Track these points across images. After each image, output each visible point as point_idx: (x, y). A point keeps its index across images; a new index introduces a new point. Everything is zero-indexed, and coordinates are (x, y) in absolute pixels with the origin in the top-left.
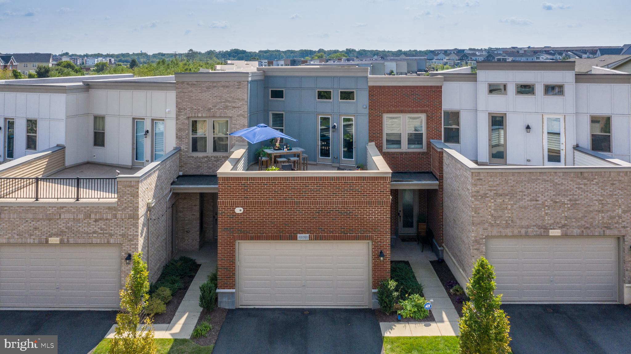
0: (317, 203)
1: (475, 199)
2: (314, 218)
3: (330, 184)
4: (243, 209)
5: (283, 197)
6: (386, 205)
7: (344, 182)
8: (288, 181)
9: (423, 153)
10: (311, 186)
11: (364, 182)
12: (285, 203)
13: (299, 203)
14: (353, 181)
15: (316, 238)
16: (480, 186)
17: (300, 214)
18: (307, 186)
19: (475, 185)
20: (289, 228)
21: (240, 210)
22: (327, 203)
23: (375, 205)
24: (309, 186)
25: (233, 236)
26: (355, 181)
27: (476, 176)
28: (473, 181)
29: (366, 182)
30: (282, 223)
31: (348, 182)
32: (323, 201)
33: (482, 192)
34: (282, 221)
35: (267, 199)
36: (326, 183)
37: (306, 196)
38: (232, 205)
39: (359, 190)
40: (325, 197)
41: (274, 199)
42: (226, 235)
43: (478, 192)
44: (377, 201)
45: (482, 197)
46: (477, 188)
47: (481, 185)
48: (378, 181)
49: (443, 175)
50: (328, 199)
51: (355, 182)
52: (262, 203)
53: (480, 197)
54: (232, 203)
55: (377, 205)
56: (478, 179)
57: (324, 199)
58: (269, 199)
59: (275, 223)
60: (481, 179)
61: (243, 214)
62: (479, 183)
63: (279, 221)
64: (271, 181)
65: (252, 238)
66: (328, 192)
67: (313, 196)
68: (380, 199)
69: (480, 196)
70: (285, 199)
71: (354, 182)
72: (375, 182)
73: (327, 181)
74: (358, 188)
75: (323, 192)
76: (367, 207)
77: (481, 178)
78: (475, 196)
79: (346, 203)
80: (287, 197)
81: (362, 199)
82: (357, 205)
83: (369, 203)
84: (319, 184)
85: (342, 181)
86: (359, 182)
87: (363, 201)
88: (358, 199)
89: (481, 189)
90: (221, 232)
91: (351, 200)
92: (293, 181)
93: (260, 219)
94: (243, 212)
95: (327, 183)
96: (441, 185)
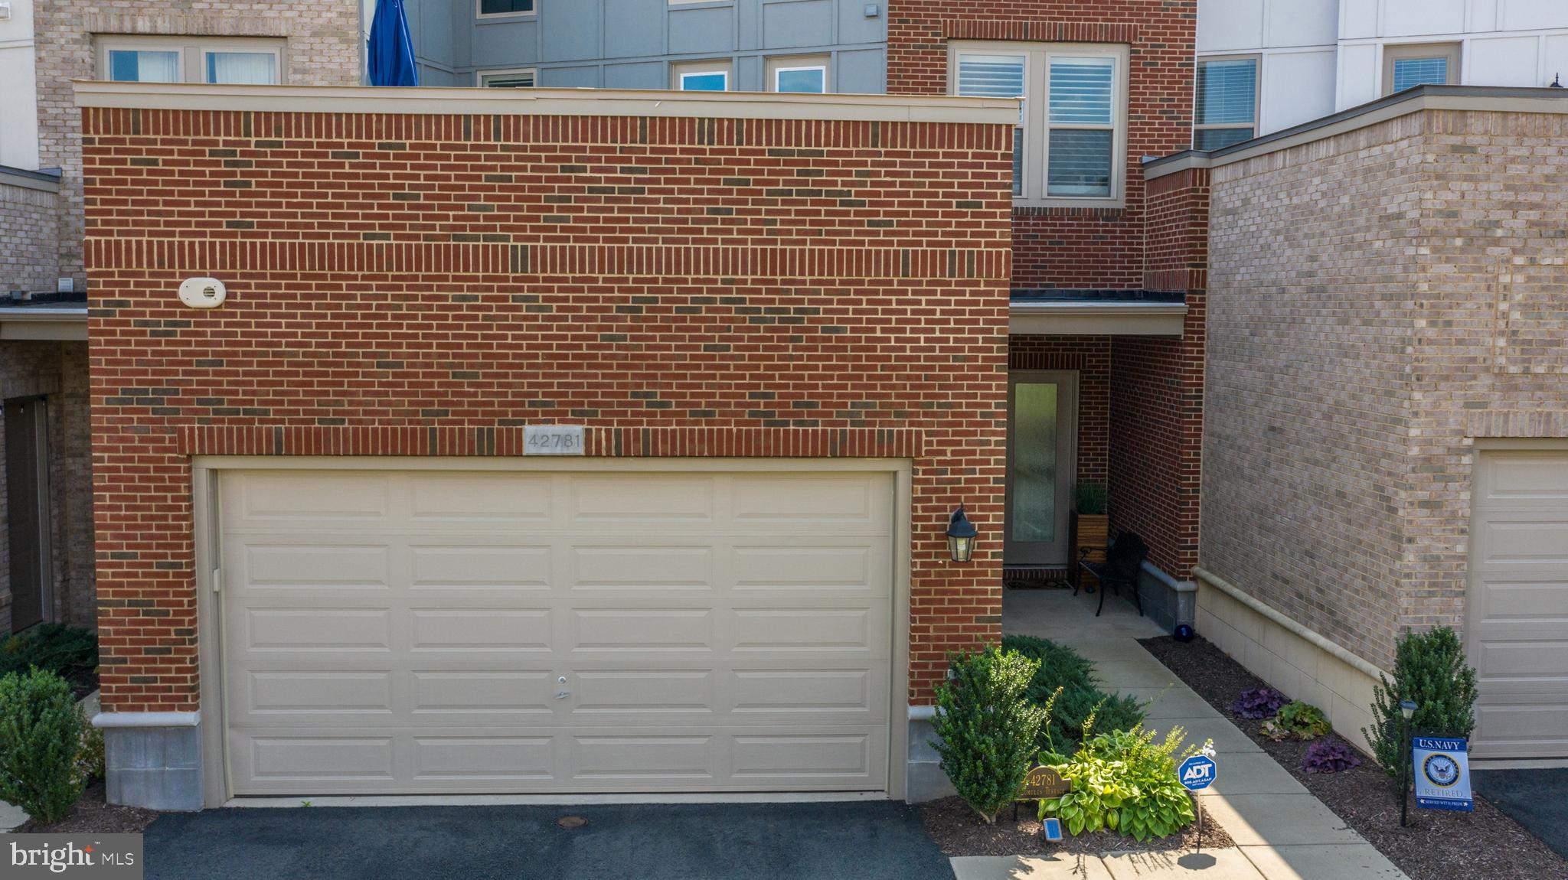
0: (631, 261)
1: (1435, 250)
2: (613, 338)
3: (697, 161)
4: (227, 286)
5: (442, 227)
6: (989, 275)
7: (771, 152)
8: (467, 138)
9: (1112, 215)
10: (593, 170)
11: (879, 154)
12: (453, 258)
13: (527, 258)
14: (818, 144)
15: (622, 450)
16: (1465, 186)
17: (536, 318)
18: (572, 169)
19: (1438, 177)
20: (475, 395)
21: (210, 292)
22: (680, 262)
23: (933, 274)
24: (584, 169)
25: (173, 430)
26: (827, 144)
27: (1445, 132)
28: (1430, 158)
29: (887, 154)
30: (440, 365)
31: (792, 153)
32: (659, 250)
33: (1470, 216)
34: (441, 356)
35: (357, 236)
36: (674, 151)
37: (567, 220)
38: (161, 264)
39: (849, 193)
40: (671, 231)
41: (397, 237)
42: (136, 430)
43: (1454, 214)
44: (943, 253)
45: (1470, 240)
46: (1449, 196)
47: (1468, 178)
48: (951, 146)
49: (1205, 273)
50: (686, 241)
51: (830, 153)
52: (328, 256)
53: (1459, 242)
54: (161, 255)
55: (943, 274)
56: (1455, 149)
57: (665, 241)
58: (366, 237)
59: (400, 365)
60: (1472, 150)
61: (224, 315)
62: (1458, 167)
63: (426, 355)
64: (379, 136)
65: (279, 447)
66: (687, 201)
67: (606, 220)
68: (958, 244)
69: (1460, 233)
70: (456, 238)
71: (821, 153)
72: (936, 155)
73: (682, 141)
74: (844, 184)
75: (657, 201)
76: (891, 283)
77: (1472, 140)
78: (1435, 233)
79: (776, 262)
80: (463, 228)
81: (862, 243)
82: (840, 273)
83: (902, 264)
84: (638, 160)
85: (759, 143)
86: (850, 154)
87: (868, 252)
88: (842, 243)
89: (1469, 197)
90: (106, 411)
91: (808, 247)
92: (497, 138)
93: (318, 345)
94: (227, 304)
95: (683, 151)
96: (1195, 322)
